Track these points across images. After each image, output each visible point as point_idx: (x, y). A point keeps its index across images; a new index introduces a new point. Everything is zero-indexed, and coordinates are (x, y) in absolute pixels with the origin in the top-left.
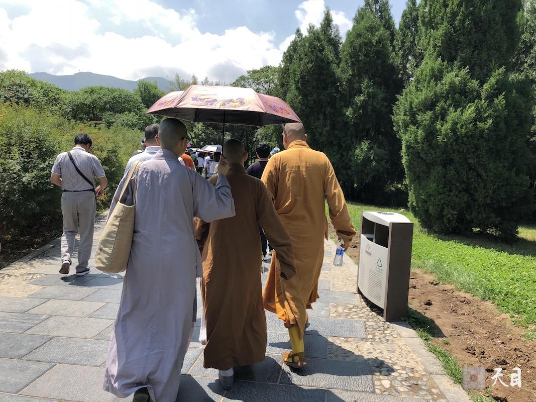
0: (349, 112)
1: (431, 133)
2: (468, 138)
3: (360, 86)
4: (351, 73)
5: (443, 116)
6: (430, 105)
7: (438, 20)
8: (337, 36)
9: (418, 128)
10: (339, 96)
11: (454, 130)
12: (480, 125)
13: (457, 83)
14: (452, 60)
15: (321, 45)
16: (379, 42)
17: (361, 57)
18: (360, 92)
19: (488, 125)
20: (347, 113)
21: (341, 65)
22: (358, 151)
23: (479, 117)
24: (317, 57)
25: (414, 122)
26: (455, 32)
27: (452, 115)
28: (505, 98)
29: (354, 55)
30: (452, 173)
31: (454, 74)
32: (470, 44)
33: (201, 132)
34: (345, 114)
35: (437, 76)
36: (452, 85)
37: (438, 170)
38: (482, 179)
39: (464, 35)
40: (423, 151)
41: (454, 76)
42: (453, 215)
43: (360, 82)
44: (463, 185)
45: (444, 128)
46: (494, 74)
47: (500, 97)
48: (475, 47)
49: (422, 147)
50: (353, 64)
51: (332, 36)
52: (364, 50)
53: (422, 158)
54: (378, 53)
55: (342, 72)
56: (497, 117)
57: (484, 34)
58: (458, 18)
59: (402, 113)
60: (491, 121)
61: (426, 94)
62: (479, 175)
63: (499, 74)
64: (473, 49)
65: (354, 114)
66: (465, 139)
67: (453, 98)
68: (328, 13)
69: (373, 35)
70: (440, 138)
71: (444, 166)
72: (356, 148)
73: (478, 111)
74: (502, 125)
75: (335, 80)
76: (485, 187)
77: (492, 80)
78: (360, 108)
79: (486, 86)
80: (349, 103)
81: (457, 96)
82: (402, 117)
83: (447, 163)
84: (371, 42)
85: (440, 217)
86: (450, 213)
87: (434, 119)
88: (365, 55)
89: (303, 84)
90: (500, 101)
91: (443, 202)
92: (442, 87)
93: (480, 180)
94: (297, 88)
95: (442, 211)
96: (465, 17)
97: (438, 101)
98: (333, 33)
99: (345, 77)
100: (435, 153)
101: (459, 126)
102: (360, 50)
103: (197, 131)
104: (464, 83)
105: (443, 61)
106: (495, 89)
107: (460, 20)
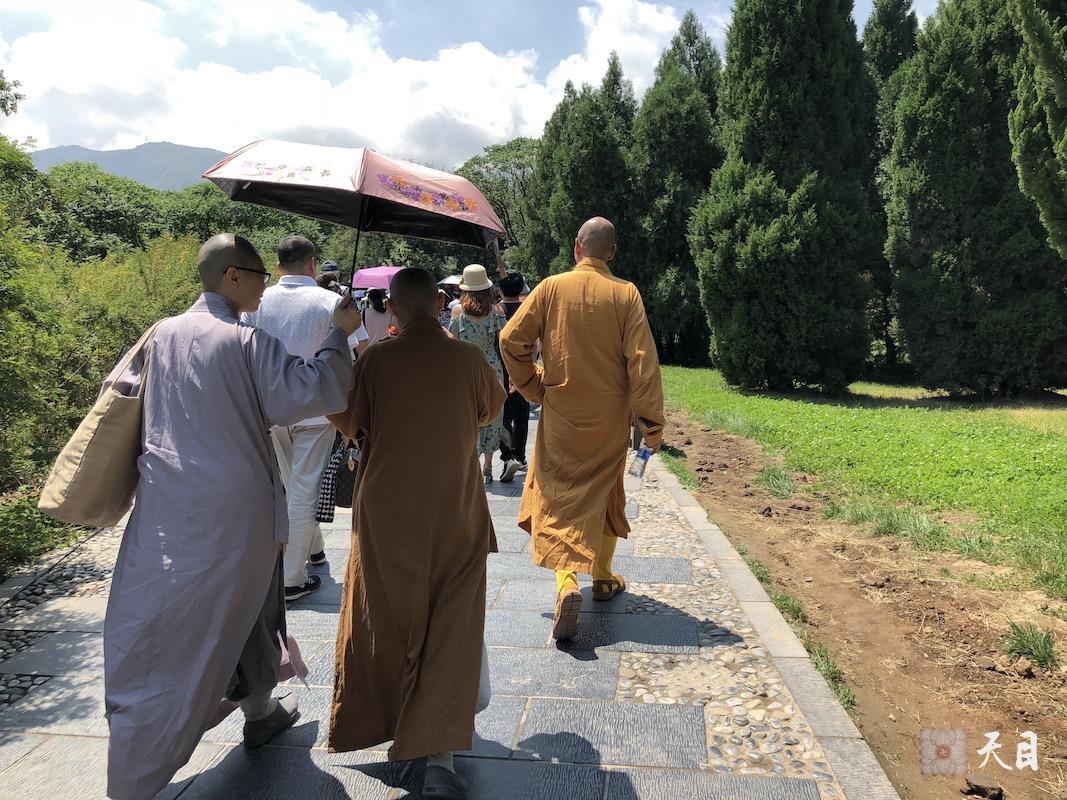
0: (647, 223)
1: (730, 258)
2: (771, 263)
3: (663, 183)
4: (649, 162)
5: (743, 236)
6: (727, 222)
7: (739, 108)
8: (630, 98)
9: (714, 252)
10: (631, 197)
11: (754, 254)
12: (786, 247)
13: (760, 193)
14: (756, 160)
15: (602, 119)
16: (690, 112)
17: (665, 137)
18: (662, 191)
19: (795, 247)
20: (644, 226)
21: (633, 149)
22: (661, 284)
23: (785, 238)
24: (596, 138)
25: (711, 245)
26: (759, 124)
27: (754, 234)
28: (817, 211)
29: (654, 134)
30: (756, 309)
31: (758, 180)
32: (776, 141)
33: (403, 259)
34: (641, 227)
35: (737, 184)
36: (754, 194)
37: (739, 306)
38: (794, 315)
39: (769, 130)
40: (720, 281)
41: (758, 183)
42: (759, 364)
43: (663, 176)
44: (771, 324)
45: (744, 251)
46: (805, 181)
47: (811, 211)
48: (784, 145)
49: (720, 277)
50: (652, 147)
51: (622, 100)
52: (668, 125)
53: (720, 291)
54: (689, 129)
55: (635, 158)
56: (807, 235)
57: (795, 127)
58: (761, 108)
59: (696, 232)
60: (798, 241)
61: (724, 206)
62: (788, 310)
63: (810, 181)
64: (781, 148)
65: (654, 226)
66: (768, 265)
67: (756, 212)
68: (614, 63)
69: (683, 101)
70: (738, 265)
71: (748, 301)
72: (658, 279)
73: (784, 228)
74: (814, 246)
75: (625, 173)
76: (797, 326)
77: (802, 189)
78: (663, 217)
79: (795, 196)
80: (646, 210)
81: (759, 209)
82: (696, 238)
83: (750, 296)
84: (678, 114)
85: (745, 368)
86: (756, 361)
87: (733, 240)
88: (670, 134)
89: (575, 180)
90: (810, 215)
91: (746, 347)
92: (744, 197)
93: (791, 317)
94: (566, 188)
95: (747, 359)
96: (770, 106)
97: (738, 217)
98: (623, 93)
99: (640, 167)
100: (735, 284)
101: (760, 248)
102: (663, 126)
103: (398, 257)
104: (769, 191)
105: (746, 163)
106: (807, 200)
107: (763, 111)
